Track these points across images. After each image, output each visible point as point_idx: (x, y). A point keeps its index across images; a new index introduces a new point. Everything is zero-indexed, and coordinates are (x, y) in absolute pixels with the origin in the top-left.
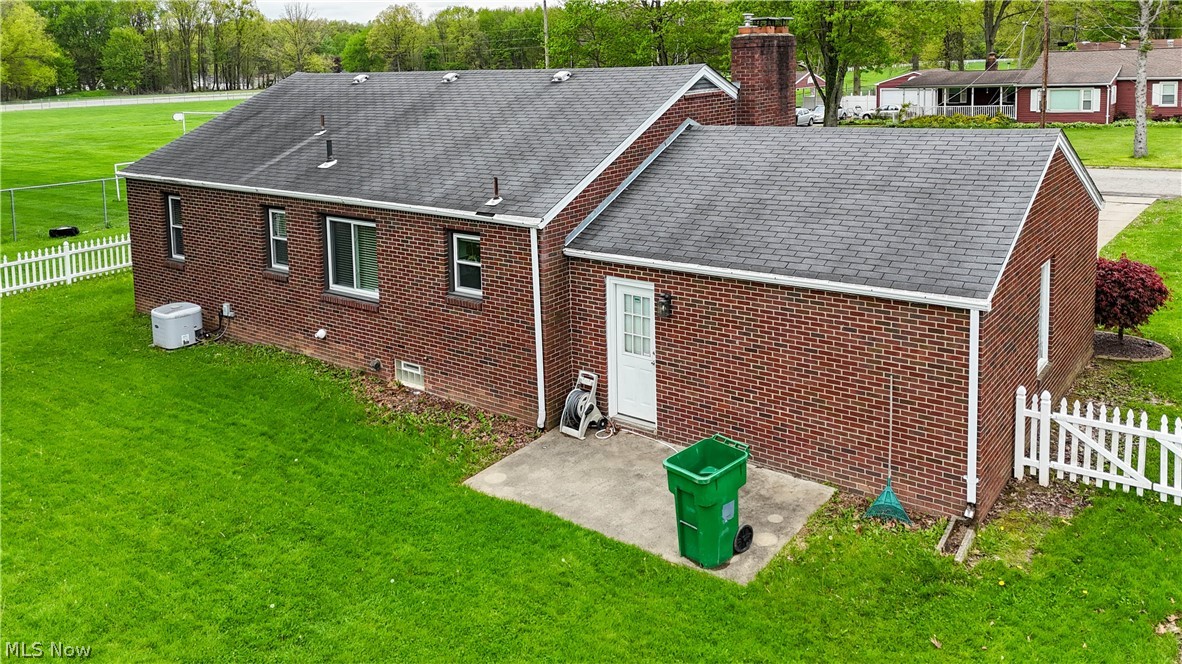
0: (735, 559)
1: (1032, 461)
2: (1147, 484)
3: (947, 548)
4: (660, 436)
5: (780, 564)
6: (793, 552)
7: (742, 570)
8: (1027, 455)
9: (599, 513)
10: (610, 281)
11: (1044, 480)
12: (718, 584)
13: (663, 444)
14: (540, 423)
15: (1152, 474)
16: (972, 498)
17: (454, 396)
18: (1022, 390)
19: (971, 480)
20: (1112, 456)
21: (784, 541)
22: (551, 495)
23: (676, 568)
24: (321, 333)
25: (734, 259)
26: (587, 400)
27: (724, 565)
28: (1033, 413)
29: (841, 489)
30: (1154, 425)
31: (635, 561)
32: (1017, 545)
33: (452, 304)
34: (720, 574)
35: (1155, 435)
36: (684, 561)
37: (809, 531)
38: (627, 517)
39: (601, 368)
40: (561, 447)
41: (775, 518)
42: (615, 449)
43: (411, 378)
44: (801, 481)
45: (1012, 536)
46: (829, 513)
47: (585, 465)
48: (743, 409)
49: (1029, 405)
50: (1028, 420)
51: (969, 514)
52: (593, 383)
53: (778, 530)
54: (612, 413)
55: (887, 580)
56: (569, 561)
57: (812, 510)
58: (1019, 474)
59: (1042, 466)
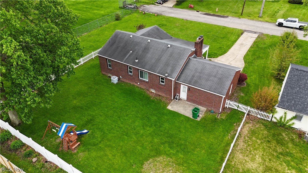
0: (198, 118)
1: (227, 106)
2: (237, 109)
3: (217, 116)
4: (187, 101)
5: (202, 118)
6: (203, 117)
7: (199, 119)
8: (226, 105)
9: (183, 112)
10: (181, 85)
11: (228, 107)
12: (197, 121)
13: (187, 102)
14: (172, 99)
15: (238, 108)
16: (220, 111)
17: (160, 94)
18: (227, 100)
19: (221, 110)
20: (235, 106)
21: (202, 116)
22: (177, 110)
23: (192, 119)
24: (139, 84)
25: (198, 86)
26: (178, 97)
27: (197, 118)
28: (228, 102)
29: (207, 109)
30: (239, 104)
31: (189, 118)
32: (224, 116)
33: (160, 85)
34: (196, 119)
35: (239, 105)
36: (193, 118)
37: (204, 114)
38: (186, 113)
39: (179, 93)
40: (176, 102)
41: (201, 113)
42: (182, 103)
43: (153, 91)
44: (203, 108)
45: (224, 115)
46: (206, 112)
47: (179, 105)
48: (197, 100)
49: (227, 101)
50: (227, 102)
51: (220, 113)
52: (179, 95)
53: (201, 114)
54: (180, 98)
55: (212, 120)
56: (182, 118)
57: (204, 112)
58: (225, 107)
59: (228, 106)
